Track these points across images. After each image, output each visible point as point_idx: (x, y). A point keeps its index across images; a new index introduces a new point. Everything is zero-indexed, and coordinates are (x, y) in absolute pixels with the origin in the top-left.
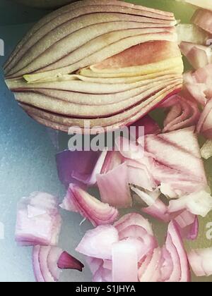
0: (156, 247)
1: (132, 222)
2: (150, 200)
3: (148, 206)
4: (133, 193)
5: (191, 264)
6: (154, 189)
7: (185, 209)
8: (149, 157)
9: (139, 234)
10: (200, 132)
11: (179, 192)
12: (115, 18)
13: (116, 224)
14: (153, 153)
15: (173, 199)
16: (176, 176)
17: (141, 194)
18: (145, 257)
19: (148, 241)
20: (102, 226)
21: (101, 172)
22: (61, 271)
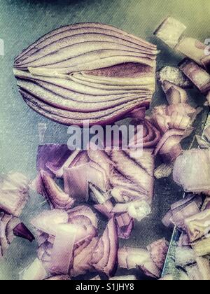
0: (95, 237)
1: (83, 213)
2: (102, 199)
3: (99, 203)
4: (90, 190)
5: (119, 256)
6: (107, 191)
7: (126, 212)
8: (111, 165)
9: (85, 223)
10: (157, 154)
11: (126, 198)
12: (110, 40)
13: (69, 211)
14: (115, 162)
15: (120, 203)
16: (128, 185)
17: (96, 192)
18: (84, 242)
19: (90, 230)
20: (57, 210)
21: (69, 167)
22: (15, 237)
